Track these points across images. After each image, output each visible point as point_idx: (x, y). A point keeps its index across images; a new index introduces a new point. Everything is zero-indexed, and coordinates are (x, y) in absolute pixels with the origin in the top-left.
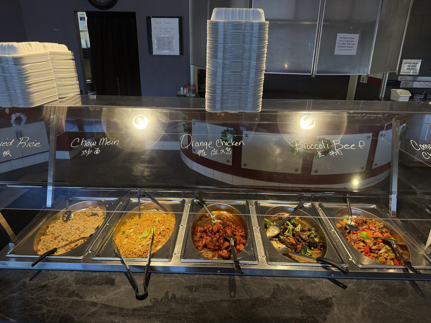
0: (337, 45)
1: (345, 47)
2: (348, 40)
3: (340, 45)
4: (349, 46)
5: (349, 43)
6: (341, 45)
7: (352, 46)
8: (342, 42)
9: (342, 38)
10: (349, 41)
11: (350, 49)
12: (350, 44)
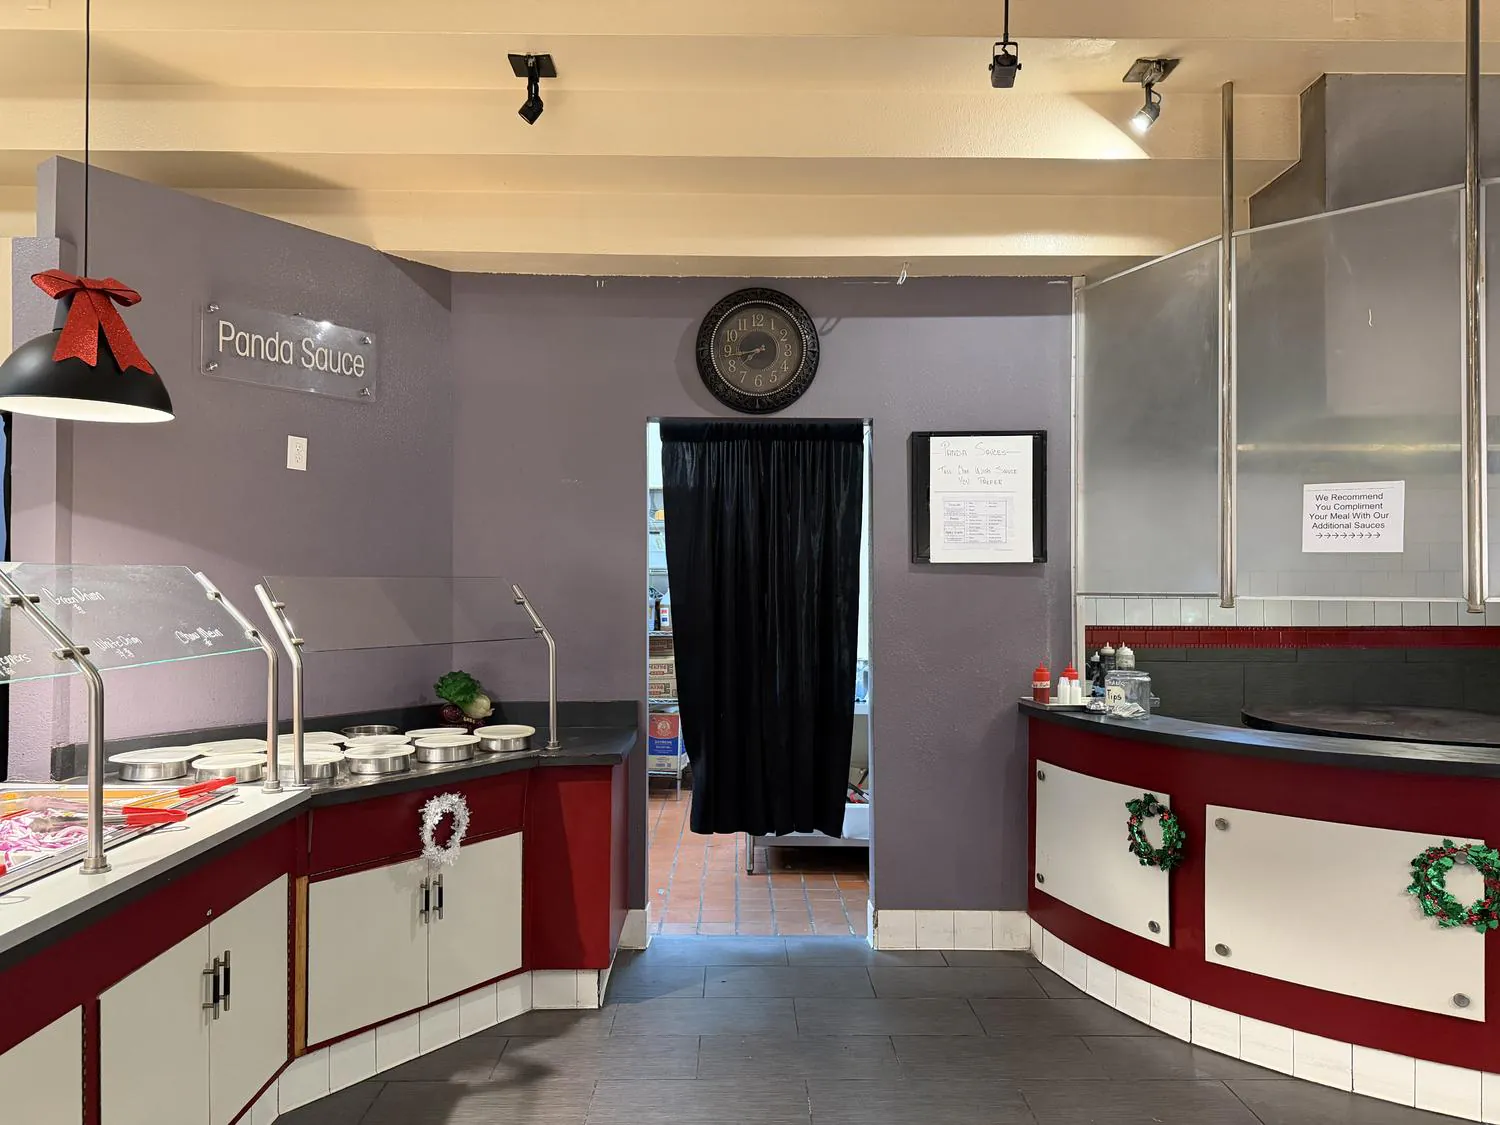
0: (1307, 522)
1: (1348, 526)
2: (1356, 502)
3: (1324, 522)
4: (1362, 521)
5: (1364, 511)
6: (1329, 520)
7: (1380, 521)
8: (1328, 513)
9: (1326, 498)
10: (1358, 507)
11: (1374, 531)
12: (1366, 515)
